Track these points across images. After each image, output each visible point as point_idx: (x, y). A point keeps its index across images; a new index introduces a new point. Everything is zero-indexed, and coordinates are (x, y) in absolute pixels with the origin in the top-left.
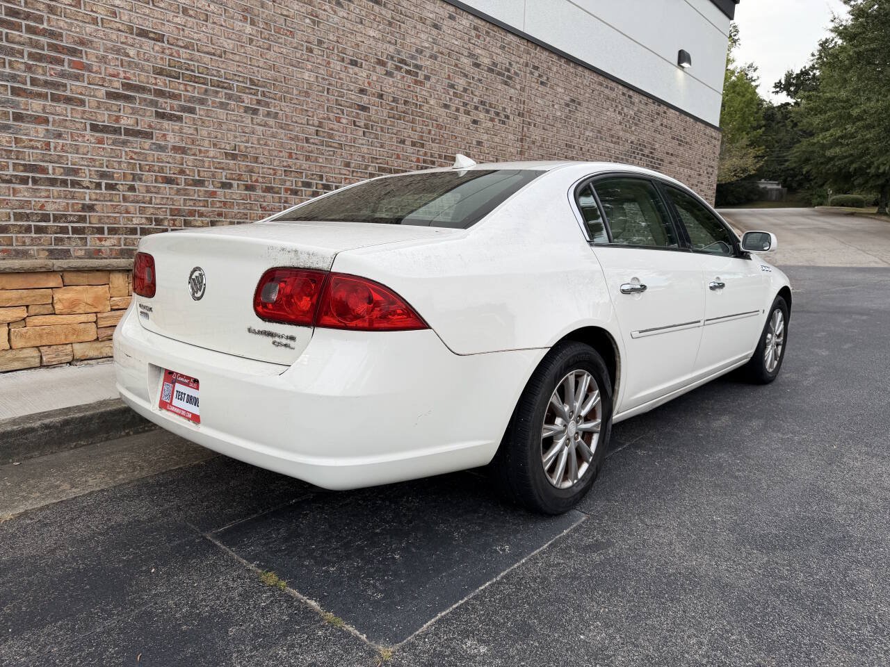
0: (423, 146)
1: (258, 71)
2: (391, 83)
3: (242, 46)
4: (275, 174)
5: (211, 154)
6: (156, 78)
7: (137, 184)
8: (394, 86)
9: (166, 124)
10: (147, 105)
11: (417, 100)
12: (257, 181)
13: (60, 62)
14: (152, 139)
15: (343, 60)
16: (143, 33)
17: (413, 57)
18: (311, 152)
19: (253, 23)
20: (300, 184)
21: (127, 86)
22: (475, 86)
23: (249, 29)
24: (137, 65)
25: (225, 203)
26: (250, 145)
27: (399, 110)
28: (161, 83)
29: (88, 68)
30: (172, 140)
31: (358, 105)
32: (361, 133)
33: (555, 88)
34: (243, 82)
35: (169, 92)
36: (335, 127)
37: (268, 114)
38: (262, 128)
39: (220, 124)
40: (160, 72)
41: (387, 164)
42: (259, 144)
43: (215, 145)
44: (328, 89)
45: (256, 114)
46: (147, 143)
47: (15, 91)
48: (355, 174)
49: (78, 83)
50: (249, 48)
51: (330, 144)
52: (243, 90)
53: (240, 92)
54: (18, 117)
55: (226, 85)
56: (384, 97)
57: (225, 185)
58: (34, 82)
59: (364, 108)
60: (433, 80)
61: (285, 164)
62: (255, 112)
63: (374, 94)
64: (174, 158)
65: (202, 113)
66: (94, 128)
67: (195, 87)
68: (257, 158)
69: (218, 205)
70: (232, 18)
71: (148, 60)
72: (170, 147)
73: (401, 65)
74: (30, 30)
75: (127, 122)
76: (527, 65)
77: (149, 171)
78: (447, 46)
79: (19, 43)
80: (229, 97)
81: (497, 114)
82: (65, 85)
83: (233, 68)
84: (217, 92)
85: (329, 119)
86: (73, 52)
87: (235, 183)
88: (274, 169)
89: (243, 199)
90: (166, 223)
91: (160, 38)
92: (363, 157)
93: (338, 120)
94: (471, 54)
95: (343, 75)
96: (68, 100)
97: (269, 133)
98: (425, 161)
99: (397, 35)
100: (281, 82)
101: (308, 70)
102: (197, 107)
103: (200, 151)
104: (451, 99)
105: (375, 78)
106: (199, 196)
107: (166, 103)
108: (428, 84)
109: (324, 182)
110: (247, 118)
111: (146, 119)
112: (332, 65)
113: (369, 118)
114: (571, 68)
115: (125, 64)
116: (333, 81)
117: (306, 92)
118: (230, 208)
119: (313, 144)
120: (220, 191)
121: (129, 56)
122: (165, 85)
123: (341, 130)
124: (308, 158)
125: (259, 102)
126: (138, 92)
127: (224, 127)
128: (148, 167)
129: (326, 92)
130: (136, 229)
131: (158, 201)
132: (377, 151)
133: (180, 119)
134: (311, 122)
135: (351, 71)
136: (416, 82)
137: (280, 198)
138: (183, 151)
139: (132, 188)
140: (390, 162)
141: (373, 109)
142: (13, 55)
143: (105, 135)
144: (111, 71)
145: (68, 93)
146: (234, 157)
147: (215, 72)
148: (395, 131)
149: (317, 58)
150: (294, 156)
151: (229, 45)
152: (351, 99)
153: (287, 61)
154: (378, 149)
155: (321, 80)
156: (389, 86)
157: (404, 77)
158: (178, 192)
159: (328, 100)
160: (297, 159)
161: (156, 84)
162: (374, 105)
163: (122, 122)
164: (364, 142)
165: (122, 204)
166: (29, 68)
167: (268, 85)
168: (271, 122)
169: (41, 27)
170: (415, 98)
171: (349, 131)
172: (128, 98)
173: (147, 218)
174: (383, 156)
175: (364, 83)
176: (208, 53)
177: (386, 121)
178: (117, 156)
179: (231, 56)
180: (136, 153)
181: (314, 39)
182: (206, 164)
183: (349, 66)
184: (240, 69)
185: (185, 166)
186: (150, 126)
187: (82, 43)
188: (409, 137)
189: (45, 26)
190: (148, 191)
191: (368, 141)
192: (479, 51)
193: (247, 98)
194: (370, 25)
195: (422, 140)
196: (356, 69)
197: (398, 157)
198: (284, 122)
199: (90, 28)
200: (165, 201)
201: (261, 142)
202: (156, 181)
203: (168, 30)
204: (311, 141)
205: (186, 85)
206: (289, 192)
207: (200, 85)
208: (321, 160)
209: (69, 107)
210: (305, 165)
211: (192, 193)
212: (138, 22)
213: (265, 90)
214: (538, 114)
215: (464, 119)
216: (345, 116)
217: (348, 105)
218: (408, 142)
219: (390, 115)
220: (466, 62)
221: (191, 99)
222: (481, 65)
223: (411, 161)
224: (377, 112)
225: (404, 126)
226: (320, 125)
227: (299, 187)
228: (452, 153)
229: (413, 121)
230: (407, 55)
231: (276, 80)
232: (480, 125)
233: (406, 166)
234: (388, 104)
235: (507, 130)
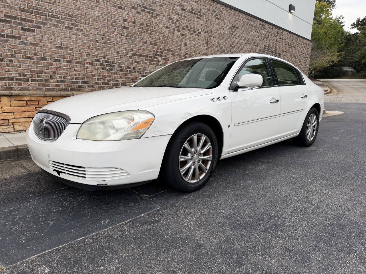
0: (156, 45)
1: (72, 11)
2: (139, 17)
4: (81, 56)
5: (50, 47)
6: (21, 13)
7: (13, 59)
8: (141, 18)
9: (27, 33)
10: (17, 25)
11: (153, 25)
12: (72, 59)
14: (20, 39)
15: (115, 6)
17: (150, 6)
18: (100, 46)
20: (94, 60)
21: (6, 16)
22: (183, 19)
24: (12, 7)
25: (57, 68)
26: (69, 43)
27: (143, 28)
28: (24, 15)
30: (30, 40)
31: (123, 26)
32: (125, 39)
33: (224, 21)
34: (65, 15)
35: (28, 19)
36: (111, 36)
37: (78, 30)
38: (74, 36)
39: (54, 34)
40: (23, 10)
41: (138, 53)
42: (74, 43)
43: (51, 43)
44: (107, 19)
45: (72, 30)
46: (18, 41)
48: (121, 56)
51: (109, 43)
52: (65, 19)
53: (63, 20)
55: (56, 17)
56: (136, 23)
57: (56, 60)
59: (126, 28)
60: (161, 16)
61: (86, 51)
62: (71, 29)
63: (131, 22)
64: (31, 48)
65: (44, 28)
67: (40, 17)
68: (73, 49)
69: (53, 69)
71: (17, 5)
72: (29, 43)
73: (144, 9)
75: (7, 32)
76: (209, 10)
77: (19, 53)
80: (58, 22)
81: (195, 32)
83: (59, 9)
84: (52, 20)
85: (108, 32)
87: (62, 60)
88: (81, 54)
89: (66, 67)
90: (28, 76)
92: (125, 49)
93: (113, 33)
94: (180, 5)
95: (115, 13)
97: (78, 38)
98: (157, 52)
100: (84, 16)
101: (97, 11)
102: (42, 26)
103: (44, 45)
104: (170, 25)
105: (131, 15)
106: (44, 65)
107: (26, 24)
108: (158, 18)
109: (106, 60)
110: (67, 31)
111: (17, 31)
112: (109, 9)
113: (129, 32)
114: (232, 12)
115: (5, 6)
116: (110, 15)
117: (96, 20)
118: (60, 70)
119: (101, 43)
120: (54, 63)
121: (8, 3)
122: (26, 16)
123: (114, 37)
124: (98, 49)
125: (73, 24)
126: (13, 19)
127: (56, 35)
128: (18, 52)
129: (106, 21)
130: (13, 78)
131: (24, 67)
132: (133, 47)
133: (34, 31)
134: (99, 34)
135: (119, 11)
136: (152, 17)
137: (84, 66)
138: (36, 45)
139: (11, 61)
140: (139, 52)
141: (130, 29)
146: (61, 48)
147: (50, 11)
148: (142, 38)
149: (102, 5)
150: (91, 48)
152: (119, 24)
153: (87, 6)
154: (133, 46)
155: (104, 15)
156: (138, 18)
157: (146, 14)
158: (34, 63)
159: (108, 24)
160: (92, 49)
161: (21, 16)
162: (131, 27)
163: (5, 32)
164: (126, 42)
165: (6, 67)
167: (77, 17)
168: (79, 33)
170: (152, 24)
171: (118, 38)
172: (7, 22)
173: (18, 74)
174: (136, 49)
175: (126, 17)
176: (47, 2)
177: (137, 33)
178: (3, 47)
179: (58, 4)
180: (12, 45)
182: (47, 51)
183: (118, 9)
184: (63, 10)
185: (37, 51)
186: (19, 34)
188: (149, 41)
190: (19, 62)
191: (128, 42)
192: (185, 4)
193: (67, 23)
195: (156, 42)
196: (122, 10)
197: (144, 49)
198: (86, 33)
200: (27, 66)
201: (74, 42)
202: (23, 58)
204: (99, 42)
205: (36, 16)
206: (89, 64)
207: (43, 17)
208: (104, 50)
210: (96, 52)
211: (40, 63)
213: (76, 19)
214: (215, 32)
215: (177, 34)
216: (116, 31)
217: (118, 26)
218: (149, 43)
219: (139, 31)
220: (178, 8)
221: (39, 23)
222: (185, 10)
223: (151, 51)
224: (132, 30)
225: (146, 36)
226: (104, 35)
227: (94, 61)
228: (171, 49)
229: (151, 34)
230: (147, 5)
231: (81, 15)
232: (186, 36)
233: (148, 54)
234: (138, 26)
235: (199, 39)
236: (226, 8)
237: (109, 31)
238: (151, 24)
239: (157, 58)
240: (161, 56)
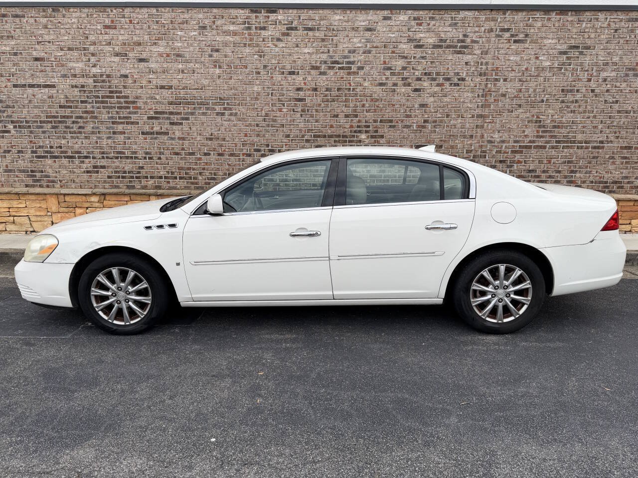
0: (356, 116)
1: (224, 92)
2: (324, 79)
3: (214, 81)
4: (236, 146)
5: (198, 139)
6: (169, 107)
7: (162, 156)
8: (327, 81)
9: (174, 127)
10: (165, 120)
11: (350, 85)
12: (225, 151)
13: (129, 108)
14: (168, 135)
15: (283, 73)
16: (162, 87)
17: (345, 57)
18: (261, 131)
19: (220, 67)
20: (253, 150)
21: (156, 113)
22: (417, 63)
23: (218, 71)
24: (160, 102)
25: (206, 164)
26: (220, 132)
27: (332, 95)
28: (171, 108)
29: (140, 108)
30: (178, 134)
31: (296, 99)
32: (299, 116)
34: (215, 100)
35: (176, 112)
36: (278, 115)
37: (231, 114)
38: (227, 122)
39: (203, 123)
40: (171, 103)
41: (322, 132)
42: (226, 131)
43: (200, 134)
44: (272, 93)
46: (166, 137)
47: (113, 123)
48: (293, 141)
49: (136, 115)
50: (218, 82)
51: (274, 125)
53: (214, 105)
54: (114, 133)
55: (205, 103)
56: (319, 90)
57: (206, 154)
58: (120, 118)
59: (301, 100)
60: (367, 68)
61: (242, 140)
62: (223, 114)
63: (309, 89)
64: (179, 143)
65: (192, 119)
66: (143, 133)
67: (189, 108)
68: (225, 138)
69: (203, 164)
70: (208, 68)
71: (165, 99)
72: (177, 138)
73: (334, 65)
74: (118, 97)
75: (156, 129)
76: (491, 30)
77: (167, 150)
78: (382, 40)
79: (114, 104)
80: (207, 109)
81: (448, 79)
82: (131, 117)
83: (209, 94)
84: (200, 108)
85: (273, 111)
86: (134, 102)
87: (212, 153)
88: (235, 144)
89: (217, 161)
90: (176, 174)
91: (170, 87)
93: (280, 110)
95: (283, 83)
96: (132, 123)
97: (232, 124)
98: (358, 127)
99: (330, 46)
100: (239, 95)
101: (257, 85)
102: (190, 117)
103: (192, 138)
104: (387, 79)
105: (310, 79)
106: (192, 160)
107: (174, 117)
108: (361, 73)
109: (270, 148)
110: (219, 119)
111: (166, 126)
112: (274, 78)
113: (306, 105)
115: (155, 103)
116: (275, 87)
117: (256, 98)
118: (209, 165)
119: (261, 127)
120: (203, 158)
121: (157, 99)
122: (174, 109)
123: (282, 116)
124: (258, 135)
125: (225, 109)
126: (161, 114)
127: (205, 124)
128: (166, 148)
129: (270, 96)
130: (162, 177)
131: (172, 164)
132: (312, 125)
133: (181, 124)
134: (260, 115)
135: (290, 79)
136: (349, 74)
137: (239, 159)
138: (183, 139)
139: (160, 158)
140: (324, 131)
141: (308, 100)
142: (112, 109)
143: (148, 136)
144: (149, 107)
145: (132, 120)
146: (211, 139)
147: (199, 98)
148: (329, 110)
149: (264, 77)
150: (249, 135)
151: (205, 82)
152: (290, 96)
153: (243, 83)
154: (314, 124)
155: (266, 89)
156: (322, 81)
157: (336, 73)
158: (181, 159)
159: (272, 100)
160: (250, 136)
161: (169, 109)
162: (310, 96)
163: (155, 129)
164: (301, 121)
165: (156, 165)
166: (117, 113)
167: (230, 99)
168: (233, 118)
169: (121, 95)
171: (288, 116)
172: (156, 118)
173: (166, 172)
174: (318, 127)
175: (300, 84)
176: (194, 89)
177: (320, 105)
178: (152, 145)
179: (207, 88)
180: (161, 142)
181: (260, 66)
182: (196, 144)
183: (289, 76)
184: (213, 93)
185: (184, 146)
186: (167, 129)
187: (137, 98)
188: (343, 112)
189: (123, 94)
190: (167, 159)
191: (305, 120)
192: (422, 35)
193: (218, 108)
194: (305, 46)
195: (356, 112)
196: (294, 76)
197: (332, 126)
198: (242, 117)
199: (140, 91)
200: (175, 163)
201: (227, 130)
202: (171, 154)
203: (174, 83)
204: (260, 125)
205: (183, 107)
206: (245, 155)
207: (191, 106)
208: (267, 136)
209: (133, 126)
210: (256, 139)
211: (188, 159)
212: (160, 83)
213: (229, 101)
214: (510, 69)
215: (403, 90)
216: (286, 107)
217: (287, 100)
218: (341, 115)
219: (324, 100)
220: (405, 47)
221: (187, 113)
222: (424, 45)
223: (345, 128)
224: (312, 100)
225: (337, 105)
226: (267, 115)
227: (252, 152)
228: (389, 117)
229: (347, 100)
230: (340, 57)
231: (236, 95)
232: (424, 91)
233: (341, 132)
234: (321, 93)
235: (461, 90)
236: (545, 14)
237: (274, 108)
238: (346, 86)
239: (357, 137)
240: (367, 132)
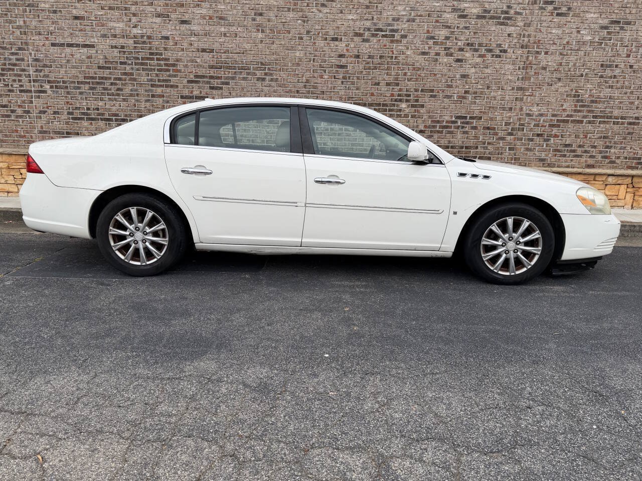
0: (397, 85)
1: (266, 57)
2: (367, 46)
3: (256, 45)
6: (210, 71)
8: (370, 48)
9: (214, 92)
10: (205, 84)
11: (393, 54)
13: (168, 70)
15: (326, 39)
16: (204, 50)
17: (389, 25)
19: (263, 31)
21: (196, 76)
22: (460, 33)
23: (260, 35)
24: (201, 66)
25: (245, 130)
27: (374, 63)
28: (212, 72)
29: (180, 71)
31: (337, 65)
32: (340, 82)
34: (256, 65)
35: (216, 76)
36: (319, 82)
37: (272, 80)
38: (267, 88)
39: (243, 89)
40: (212, 67)
44: (314, 59)
45: (264, 81)
47: (152, 86)
49: (175, 78)
50: (260, 46)
51: (314, 92)
53: (255, 70)
54: (153, 96)
55: (246, 68)
56: (361, 57)
58: (159, 81)
59: (342, 67)
60: (410, 36)
62: (263, 79)
63: (351, 56)
65: (233, 84)
66: (182, 97)
67: (229, 72)
70: (251, 32)
71: (206, 63)
73: (378, 33)
74: (158, 59)
75: (196, 93)
76: (535, 2)
78: (427, 9)
79: (153, 66)
80: (248, 74)
81: (490, 51)
82: (170, 80)
83: (250, 58)
84: (241, 72)
85: (314, 77)
86: (174, 65)
89: (255, 128)
91: (212, 51)
93: (321, 77)
95: (326, 49)
96: (172, 86)
97: (273, 90)
98: (399, 95)
99: (374, 13)
100: (281, 60)
101: (299, 51)
102: (230, 81)
104: (430, 48)
105: (352, 46)
107: (214, 81)
108: (404, 41)
110: (259, 84)
111: (205, 91)
112: (317, 44)
113: (347, 72)
115: (195, 66)
116: (318, 53)
117: (297, 64)
118: (248, 132)
119: (302, 93)
121: (197, 63)
122: (214, 73)
123: (323, 83)
125: (266, 74)
126: (201, 78)
127: (245, 90)
129: (312, 62)
132: (353, 93)
133: (221, 88)
134: (300, 81)
135: (332, 45)
136: (392, 41)
141: (350, 67)
142: (151, 71)
143: (187, 100)
144: (189, 71)
145: (172, 83)
147: (240, 62)
148: (370, 78)
149: (306, 42)
151: (248, 46)
152: (331, 62)
153: (285, 48)
155: (308, 55)
156: (365, 48)
157: (380, 40)
159: (313, 66)
161: (210, 73)
162: (352, 63)
163: (194, 93)
164: (342, 88)
166: (157, 75)
167: (272, 64)
168: (273, 84)
169: (162, 57)
170: (391, 53)
172: (196, 82)
174: (359, 95)
175: (343, 51)
176: (236, 53)
177: (362, 72)
179: (249, 52)
181: (303, 31)
183: (331, 42)
184: (254, 58)
186: (207, 94)
187: (177, 60)
188: (384, 80)
189: (163, 56)
191: (346, 87)
192: (466, 5)
193: (259, 74)
194: (349, 12)
195: (397, 80)
196: (337, 43)
197: (372, 94)
198: (282, 83)
199: (180, 53)
201: (267, 96)
203: (216, 46)
204: (300, 91)
205: (224, 71)
207: (232, 70)
209: (172, 89)
212: (202, 46)
213: (270, 67)
214: (552, 42)
215: (445, 60)
216: (327, 74)
217: (329, 66)
218: (383, 83)
219: (366, 68)
220: (449, 17)
221: (227, 78)
222: (467, 15)
223: (386, 96)
224: (353, 68)
225: (379, 73)
226: (307, 81)
228: (430, 87)
229: (388, 69)
230: (383, 25)
231: (277, 60)
232: (465, 62)
233: (381, 100)
234: (364, 61)
235: (503, 62)
237: (316, 75)
238: (388, 54)
239: (398, 106)
240: (407, 101)
